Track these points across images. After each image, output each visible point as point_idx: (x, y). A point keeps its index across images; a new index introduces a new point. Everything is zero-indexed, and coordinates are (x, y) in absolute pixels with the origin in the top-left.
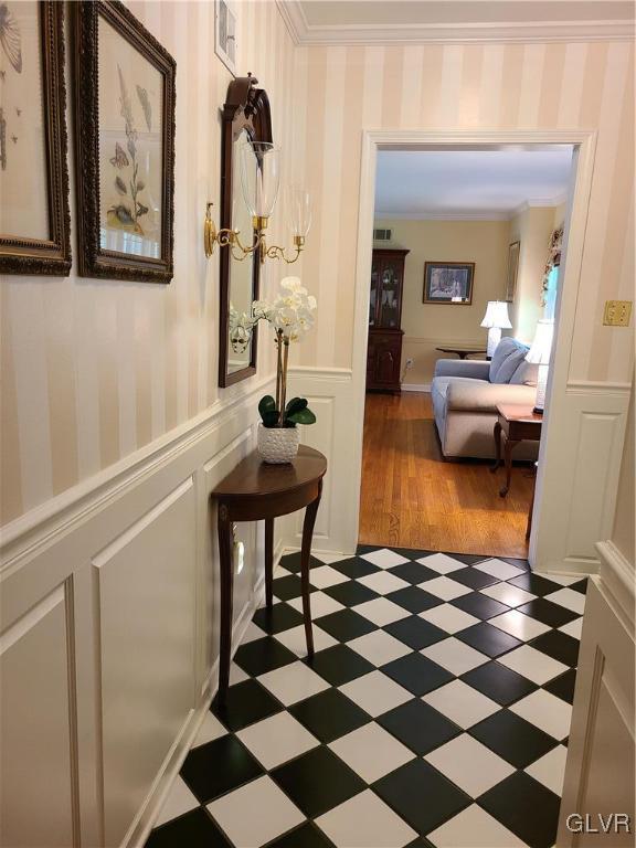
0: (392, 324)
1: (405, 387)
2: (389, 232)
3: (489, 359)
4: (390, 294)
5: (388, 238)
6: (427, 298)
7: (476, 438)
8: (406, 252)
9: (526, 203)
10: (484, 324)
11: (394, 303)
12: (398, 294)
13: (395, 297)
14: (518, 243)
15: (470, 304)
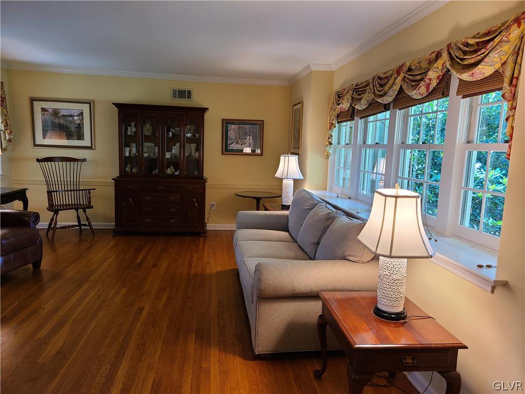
0: (196, 173)
1: (210, 226)
2: (189, 92)
3: (286, 208)
4: (193, 146)
5: (189, 97)
6: (226, 150)
7: (293, 329)
8: (205, 110)
9: (308, 67)
10: (278, 174)
11: (197, 155)
12: (200, 146)
13: (198, 149)
14: (301, 103)
15: (261, 154)
